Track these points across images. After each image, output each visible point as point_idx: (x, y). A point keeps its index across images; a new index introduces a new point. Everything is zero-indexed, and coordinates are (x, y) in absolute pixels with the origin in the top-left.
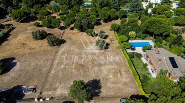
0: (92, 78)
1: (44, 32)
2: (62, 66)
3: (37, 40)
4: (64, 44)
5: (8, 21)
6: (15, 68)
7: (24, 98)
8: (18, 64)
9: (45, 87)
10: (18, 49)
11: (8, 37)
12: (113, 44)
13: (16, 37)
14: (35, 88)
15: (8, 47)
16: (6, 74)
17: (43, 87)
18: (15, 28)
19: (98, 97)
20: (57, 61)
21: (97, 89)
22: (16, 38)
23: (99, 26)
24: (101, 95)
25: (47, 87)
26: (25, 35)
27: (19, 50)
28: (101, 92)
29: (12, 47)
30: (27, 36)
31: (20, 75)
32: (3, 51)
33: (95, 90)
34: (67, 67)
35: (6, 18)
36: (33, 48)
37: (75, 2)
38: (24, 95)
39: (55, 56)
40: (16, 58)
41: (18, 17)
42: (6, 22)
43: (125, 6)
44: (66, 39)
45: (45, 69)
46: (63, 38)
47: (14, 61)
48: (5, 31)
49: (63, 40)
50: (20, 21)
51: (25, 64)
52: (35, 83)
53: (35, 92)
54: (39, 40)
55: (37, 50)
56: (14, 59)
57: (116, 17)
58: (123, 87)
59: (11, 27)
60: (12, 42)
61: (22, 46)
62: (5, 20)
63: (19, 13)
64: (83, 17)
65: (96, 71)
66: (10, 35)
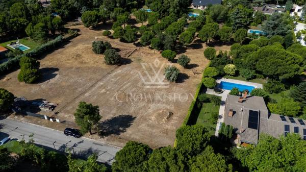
0: (128, 113)
1: (107, 45)
2: (103, 90)
3: (96, 53)
4: (128, 65)
5: (77, 24)
6: (51, 80)
7: (38, 113)
8: (57, 77)
9: (66, 109)
10: (69, 60)
11: (66, 44)
12: (194, 77)
13: (75, 45)
14: (56, 106)
15: (59, 56)
16: (38, 84)
17: (64, 107)
18: (80, 35)
19: (117, 136)
20: (102, 83)
21: (122, 127)
22: (75, 47)
23: (195, 50)
24: (122, 135)
25: (68, 109)
26: (87, 45)
27: (69, 62)
28: (126, 131)
29: (64, 56)
30: (88, 47)
31: (51, 89)
32: (51, 59)
33: (119, 127)
34: (108, 92)
35: (78, 21)
36: (85, 63)
37: (174, 10)
38: (40, 110)
39: (104, 77)
40: (60, 70)
41: (88, 21)
42: (75, 25)
43: (260, 25)
44: (133, 60)
45: (80, 89)
46: (129, 58)
47: (56, 73)
48: (67, 36)
49: (130, 59)
50: (91, 27)
51: (64, 79)
52: (59, 101)
53: (53, 110)
54: (99, 53)
55: (89, 66)
56: (57, 70)
57: (229, 40)
58: (160, 134)
59: (75, 32)
60: (67, 50)
61: (75, 57)
62: (74, 23)
63: (89, 16)
64: (171, 32)
65: (139, 106)
66: (70, 42)
